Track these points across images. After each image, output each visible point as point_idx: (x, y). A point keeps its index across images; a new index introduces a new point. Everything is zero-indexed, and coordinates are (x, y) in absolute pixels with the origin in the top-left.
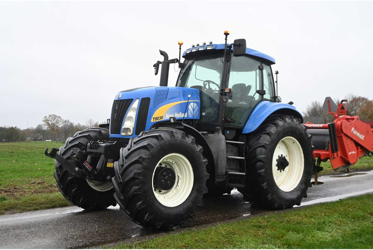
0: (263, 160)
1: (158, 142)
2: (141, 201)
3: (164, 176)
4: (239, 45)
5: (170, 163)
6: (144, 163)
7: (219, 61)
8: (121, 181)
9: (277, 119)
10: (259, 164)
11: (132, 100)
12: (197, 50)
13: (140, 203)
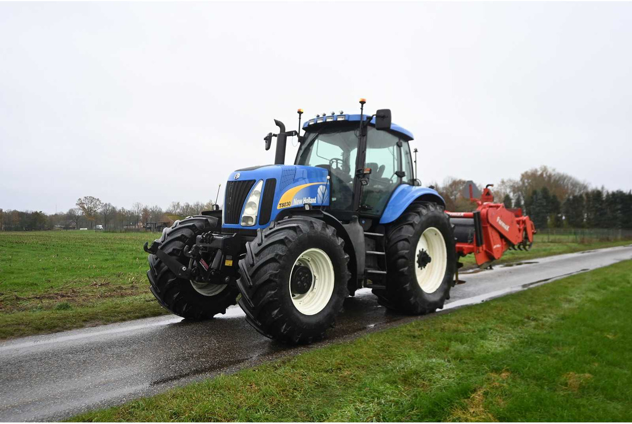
0: (406, 256)
1: (296, 235)
2: (278, 310)
3: (300, 277)
4: (383, 117)
5: (305, 260)
6: (281, 262)
7: (352, 135)
8: (252, 284)
9: (419, 207)
10: (401, 261)
11: (255, 181)
12: (324, 121)
13: (276, 311)
